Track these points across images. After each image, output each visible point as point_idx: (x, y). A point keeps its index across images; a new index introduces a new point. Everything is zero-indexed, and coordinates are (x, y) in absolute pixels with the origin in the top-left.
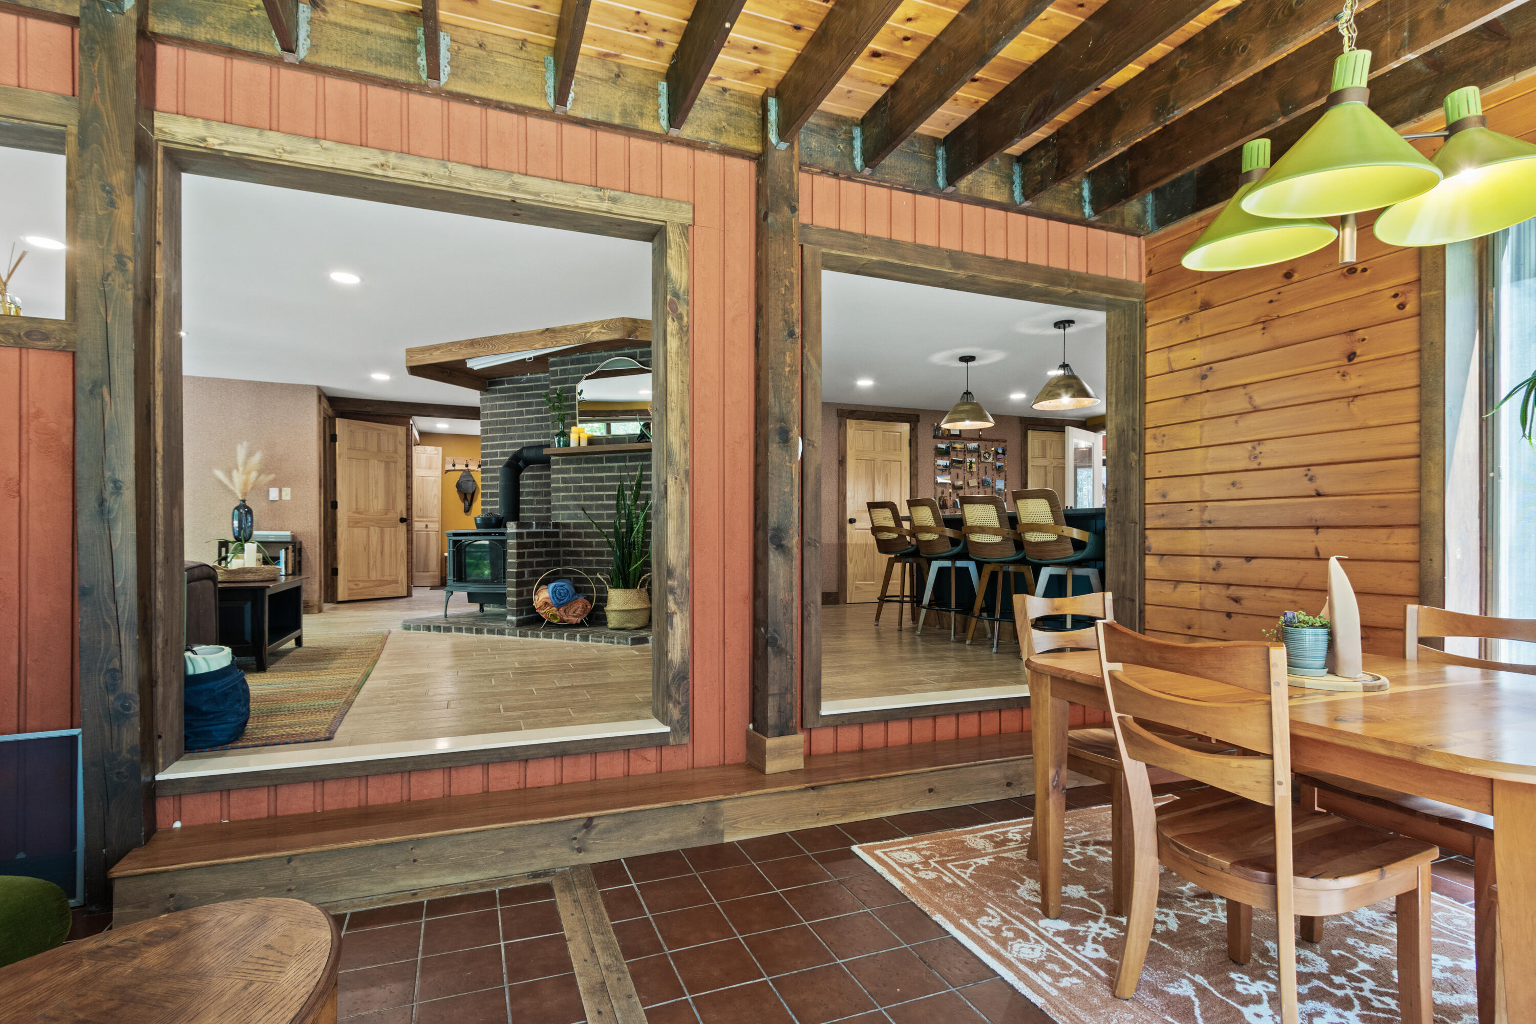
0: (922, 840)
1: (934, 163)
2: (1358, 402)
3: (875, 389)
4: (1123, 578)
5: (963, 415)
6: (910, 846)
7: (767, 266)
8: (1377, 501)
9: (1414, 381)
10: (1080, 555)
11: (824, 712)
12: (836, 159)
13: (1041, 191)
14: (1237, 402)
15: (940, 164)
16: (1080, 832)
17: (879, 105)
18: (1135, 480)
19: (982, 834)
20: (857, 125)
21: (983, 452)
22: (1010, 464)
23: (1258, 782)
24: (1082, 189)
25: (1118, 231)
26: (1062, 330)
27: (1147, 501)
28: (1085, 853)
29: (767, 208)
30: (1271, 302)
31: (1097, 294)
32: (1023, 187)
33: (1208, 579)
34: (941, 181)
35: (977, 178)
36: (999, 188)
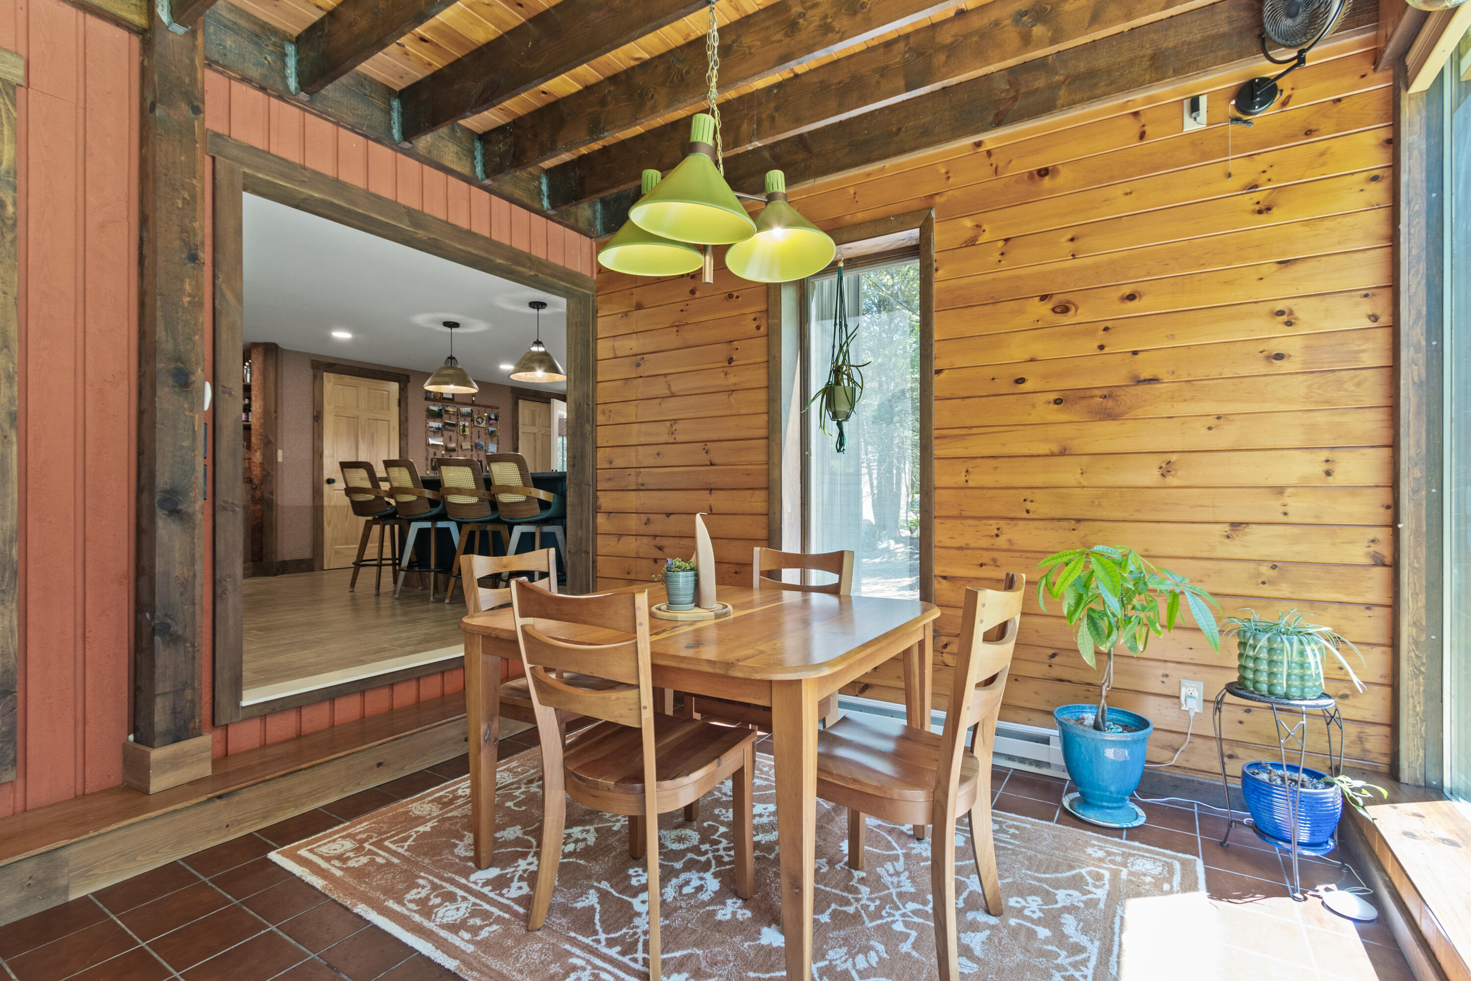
0: (361, 823)
1: (388, 111)
2: (734, 395)
3: (354, 342)
4: (580, 533)
5: (446, 379)
6: (344, 833)
7: (154, 167)
8: (746, 470)
9: (765, 384)
10: (546, 514)
11: (244, 703)
12: (260, 70)
13: (500, 172)
14: (660, 388)
15: (395, 115)
16: (528, 771)
17: (314, 28)
18: (589, 449)
19: (430, 798)
20: (290, 42)
21: (476, 417)
22: (502, 429)
23: (630, 709)
24: (540, 183)
25: (573, 228)
26: (535, 311)
27: (598, 467)
28: (528, 791)
29: (155, 97)
30: (682, 311)
31: (555, 280)
32: (485, 165)
33: (642, 532)
34: (396, 133)
35: (437, 143)
36: (460, 159)
